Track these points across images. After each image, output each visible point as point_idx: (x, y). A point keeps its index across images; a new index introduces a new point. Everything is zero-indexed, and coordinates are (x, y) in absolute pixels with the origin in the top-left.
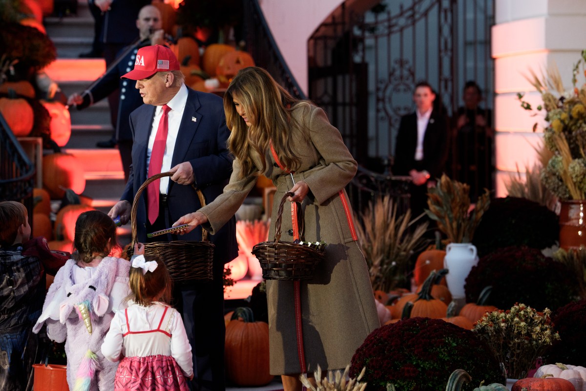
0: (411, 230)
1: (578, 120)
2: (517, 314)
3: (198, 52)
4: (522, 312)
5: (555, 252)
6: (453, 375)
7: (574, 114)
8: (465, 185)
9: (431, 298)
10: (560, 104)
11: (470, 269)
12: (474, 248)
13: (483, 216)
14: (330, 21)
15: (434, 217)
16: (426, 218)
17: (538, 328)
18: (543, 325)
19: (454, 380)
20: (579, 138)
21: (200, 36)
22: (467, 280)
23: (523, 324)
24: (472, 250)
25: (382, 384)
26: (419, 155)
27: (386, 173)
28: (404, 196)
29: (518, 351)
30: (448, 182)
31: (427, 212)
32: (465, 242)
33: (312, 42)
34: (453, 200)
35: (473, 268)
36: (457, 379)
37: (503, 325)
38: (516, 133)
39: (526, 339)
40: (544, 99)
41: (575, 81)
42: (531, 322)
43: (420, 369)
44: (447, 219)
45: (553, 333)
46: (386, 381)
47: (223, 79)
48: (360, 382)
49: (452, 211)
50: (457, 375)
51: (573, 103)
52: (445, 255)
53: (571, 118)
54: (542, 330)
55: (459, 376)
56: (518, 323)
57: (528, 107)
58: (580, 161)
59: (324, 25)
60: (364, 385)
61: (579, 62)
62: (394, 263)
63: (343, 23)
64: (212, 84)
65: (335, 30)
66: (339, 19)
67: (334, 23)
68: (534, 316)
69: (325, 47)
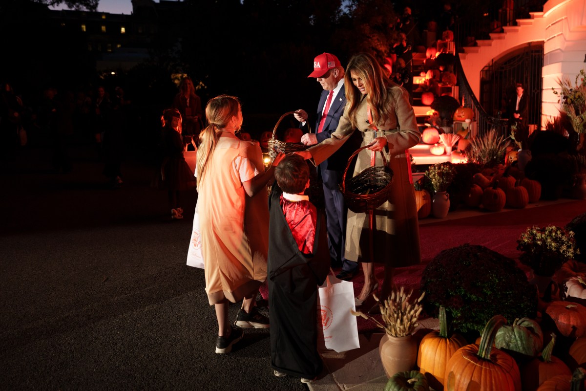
0: (503, 143)
1: (578, 99)
6: (490, 323)
7: (577, 97)
10: (570, 92)
14: (488, 65)
15: (514, 138)
19: (490, 329)
20: (579, 107)
23: (554, 244)
26: (517, 109)
27: (499, 117)
28: (505, 126)
31: (511, 136)
33: (482, 72)
38: (549, 102)
40: (563, 90)
41: (576, 83)
45: (575, 250)
46: (440, 304)
51: (576, 92)
53: (575, 98)
57: (556, 93)
59: (486, 66)
60: (422, 308)
61: (579, 75)
62: (495, 157)
63: (492, 66)
64: (440, 85)
65: (490, 68)
66: (491, 64)
67: (489, 66)
68: (562, 236)
69: (486, 74)
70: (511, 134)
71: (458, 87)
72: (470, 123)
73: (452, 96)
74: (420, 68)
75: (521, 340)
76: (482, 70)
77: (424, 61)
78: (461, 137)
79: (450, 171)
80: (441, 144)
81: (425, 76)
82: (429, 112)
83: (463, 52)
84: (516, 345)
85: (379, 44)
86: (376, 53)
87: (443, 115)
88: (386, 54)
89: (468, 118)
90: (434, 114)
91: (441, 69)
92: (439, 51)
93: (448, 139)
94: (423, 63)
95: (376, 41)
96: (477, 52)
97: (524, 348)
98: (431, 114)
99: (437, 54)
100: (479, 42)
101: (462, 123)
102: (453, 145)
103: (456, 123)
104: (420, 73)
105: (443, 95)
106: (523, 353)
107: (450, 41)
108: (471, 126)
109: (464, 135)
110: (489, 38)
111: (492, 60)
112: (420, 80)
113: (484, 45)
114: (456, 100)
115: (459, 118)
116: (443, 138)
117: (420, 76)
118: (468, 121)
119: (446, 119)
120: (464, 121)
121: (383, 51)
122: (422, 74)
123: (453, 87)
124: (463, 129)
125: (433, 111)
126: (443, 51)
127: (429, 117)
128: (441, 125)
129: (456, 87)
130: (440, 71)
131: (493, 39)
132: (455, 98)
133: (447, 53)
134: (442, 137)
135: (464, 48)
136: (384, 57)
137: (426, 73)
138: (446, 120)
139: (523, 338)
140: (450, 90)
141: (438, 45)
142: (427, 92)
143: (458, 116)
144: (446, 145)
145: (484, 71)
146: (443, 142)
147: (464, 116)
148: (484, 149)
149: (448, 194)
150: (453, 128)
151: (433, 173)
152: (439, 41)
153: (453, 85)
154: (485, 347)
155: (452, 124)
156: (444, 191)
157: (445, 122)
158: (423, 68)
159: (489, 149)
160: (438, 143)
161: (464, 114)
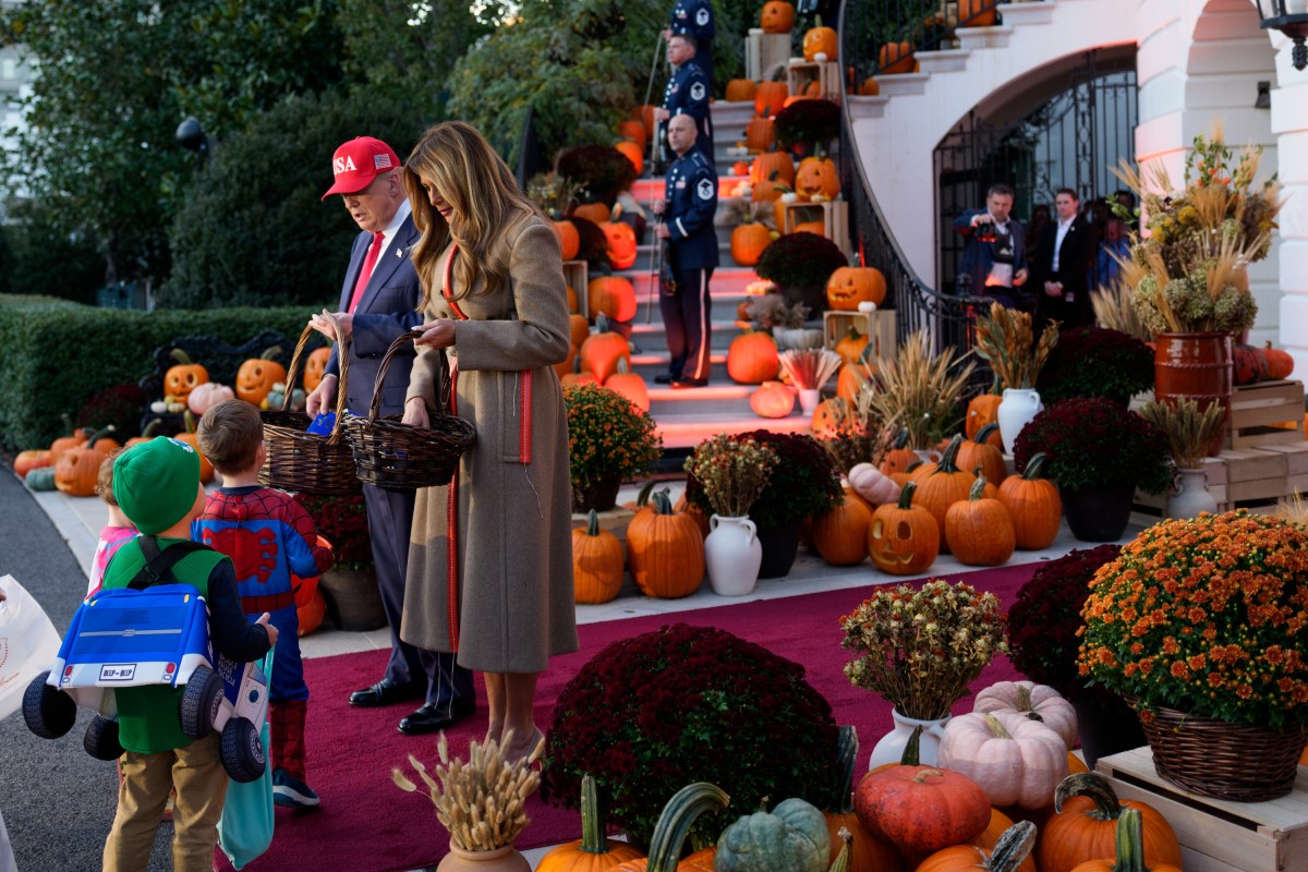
0: (952, 373)
1: (1187, 226)
2: (927, 601)
3: (792, 167)
4: (936, 600)
5: (1140, 402)
6: (675, 800)
7: (1182, 219)
8: (1026, 315)
9: (955, 469)
11: (1022, 426)
12: (1037, 395)
13: (1049, 355)
14: (957, 130)
15: (985, 356)
16: (975, 356)
17: (963, 634)
18: (978, 624)
20: (1181, 250)
21: (798, 151)
22: (1016, 441)
23: (930, 627)
24: (1033, 397)
25: (577, 772)
27: (962, 294)
29: (924, 674)
30: (999, 312)
31: (975, 348)
32: (1026, 388)
33: (937, 155)
34: (1007, 334)
35: (1027, 425)
36: (680, 812)
37: (894, 624)
39: (939, 654)
42: (949, 621)
43: (648, 753)
44: (1000, 359)
45: (996, 641)
46: (584, 769)
47: (802, 193)
48: (530, 767)
49: (1006, 347)
50: (683, 801)
51: (1181, 204)
52: (1001, 401)
53: (1176, 224)
54: (974, 635)
55: (686, 805)
56: (923, 624)
58: (1182, 281)
60: (534, 776)
61: (1192, 155)
62: (926, 415)
64: (788, 198)
65: (963, 139)
66: (967, 128)
67: (962, 134)
68: (958, 607)
69: (953, 157)
70: (976, 343)
71: (845, 205)
72: (875, 314)
73: (827, 235)
76: (941, 148)
78: (845, 360)
79: (755, 454)
80: (785, 381)
82: (754, 285)
84: (752, 859)
89: (868, 300)
90: (770, 291)
93: (806, 365)
96: (921, 92)
97: (770, 865)
98: (760, 294)
99: (787, 103)
100: (923, 58)
101: (852, 317)
102: (822, 383)
103: (831, 317)
105: (799, 229)
107: (830, 60)
108: (878, 322)
109: (853, 350)
110: (954, 44)
111: (971, 113)
112: (734, 186)
114: (835, 247)
115: (841, 301)
116: (790, 363)
118: (866, 307)
119: (805, 305)
120: (856, 309)
123: (826, 206)
124: (856, 335)
125: (769, 284)
126: (805, 93)
127: (749, 300)
128: (789, 324)
129: (837, 204)
130: (795, 157)
131: (968, 49)
132: (837, 241)
133: (819, 97)
134: (785, 359)
135: (876, 78)
137: (751, 164)
138: (803, 309)
140: (818, 211)
142: (749, 222)
143: (837, 295)
144: (799, 385)
145: (947, 149)
146: (792, 377)
147: (854, 292)
148: (893, 388)
149: (752, 524)
150: (821, 329)
151: (707, 462)
152: (795, 61)
153: (827, 197)
154: (661, 856)
155: (822, 316)
156: (741, 515)
157: (800, 315)
158: (743, 150)
159: (908, 392)
160: (775, 378)
161: (853, 288)
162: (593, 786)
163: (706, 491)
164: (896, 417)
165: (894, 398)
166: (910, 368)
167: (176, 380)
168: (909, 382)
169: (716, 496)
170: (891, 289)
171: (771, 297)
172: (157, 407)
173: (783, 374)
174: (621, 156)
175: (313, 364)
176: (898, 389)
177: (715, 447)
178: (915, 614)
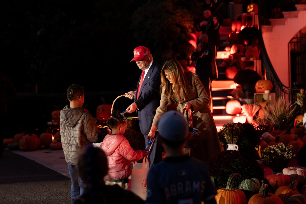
4: (281, 146)
6: (231, 175)
9: (290, 133)
15: (299, 104)
17: (286, 153)
18: (289, 151)
23: (279, 151)
27: (295, 88)
30: (303, 91)
37: (272, 151)
42: (283, 150)
45: (293, 154)
47: (247, 57)
52: (303, 117)
54: (288, 153)
56: (278, 151)
59: (293, 38)
62: (283, 120)
63: (300, 37)
64: (243, 59)
65: (297, 40)
66: (299, 36)
67: (297, 38)
68: (285, 148)
69: (294, 45)
70: (297, 101)
71: (260, 61)
72: (269, 94)
73: (255, 70)
74: (225, 43)
75: (248, 184)
76: (291, 42)
77: (230, 36)
78: (261, 108)
80: (244, 114)
81: (230, 51)
82: (233, 85)
83: (269, 24)
84: (245, 187)
85: (183, 20)
86: (180, 30)
87: (246, 87)
88: (190, 30)
89: (267, 89)
90: (237, 87)
91: (246, 43)
92: (244, 25)
93: (249, 109)
94: (229, 37)
95: (180, 18)
96: (284, 24)
97: (249, 188)
98: (235, 88)
99: (242, 28)
100: (285, 13)
101: (262, 95)
102: (254, 114)
103: (256, 95)
104: (225, 48)
105: (246, 68)
106: (249, 190)
107: (255, 14)
108: (270, 96)
109: (263, 105)
110: (295, 9)
111: (300, 31)
112: (225, 54)
113: (290, 17)
114: (257, 74)
115: (260, 90)
116: (245, 109)
117: (225, 51)
118: (267, 92)
119: (249, 91)
120: (264, 92)
121: (188, 27)
122: (227, 49)
123: (255, 61)
124: (264, 100)
125: (237, 85)
126: (248, 25)
127: (232, 90)
128: (244, 97)
129: (258, 61)
130: (245, 45)
131: (299, 11)
132: (258, 72)
133: (252, 26)
134: (243, 107)
135: (270, 20)
136: (188, 33)
137: (231, 47)
138: (248, 93)
139: (248, 183)
140: (252, 64)
141: (243, 18)
142: (231, 66)
143: (258, 88)
144: (247, 115)
145: (292, 42)
146: (245, 113)
147: (263, 87)
148: (274, 114)
149: (237, 146)
150: (254, 99)
151: (225, 130)
152: (244, 14)
153: (255, 58)
154: (229, 185)
155: (253, 95)
156: (234, 144)
157: (247, 94)
158: (228, 43)
159: (278, 114)
160: (240, 113)
161: (263, 86)
162: (214, 179)
163: (225, 137)
164: (275, 120)
165: (274, 116)
166: (279, 107)
167: (55, 115)
168: (278, 111)
169: (228, 138)
170: (274, 87)
171: (238, 89)
172: (50, 123)
173: (242, 112)
174: (191, 45)
175: (99, 109)
176: (275, 114)
177: (228, 126)
178: (276, 149)
